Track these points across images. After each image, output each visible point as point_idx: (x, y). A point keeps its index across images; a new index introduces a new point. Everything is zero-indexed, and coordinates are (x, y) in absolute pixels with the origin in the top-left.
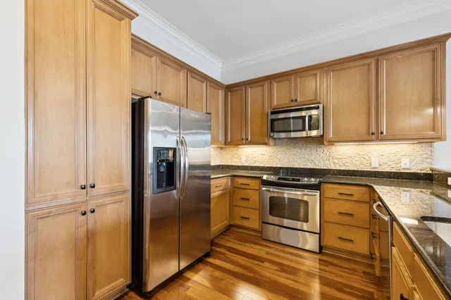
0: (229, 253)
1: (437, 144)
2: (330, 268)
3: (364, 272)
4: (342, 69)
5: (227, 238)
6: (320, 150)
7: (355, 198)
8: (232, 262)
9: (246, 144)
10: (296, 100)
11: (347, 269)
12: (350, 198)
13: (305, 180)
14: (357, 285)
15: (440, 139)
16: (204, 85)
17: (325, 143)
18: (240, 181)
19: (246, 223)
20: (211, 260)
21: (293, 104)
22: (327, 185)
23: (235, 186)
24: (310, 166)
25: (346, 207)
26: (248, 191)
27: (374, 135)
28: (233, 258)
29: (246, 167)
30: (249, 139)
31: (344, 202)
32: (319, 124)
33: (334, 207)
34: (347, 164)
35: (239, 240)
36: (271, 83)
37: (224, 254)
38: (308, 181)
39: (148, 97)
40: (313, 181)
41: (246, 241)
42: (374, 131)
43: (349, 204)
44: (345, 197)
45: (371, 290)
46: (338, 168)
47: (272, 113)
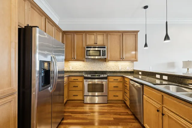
0: (72, 115)
1: (135, 62)
2: (113, 108)
3: (122, 106)
4: (113, 35)
5: (67, 107)
6: (103, 64)
7: (118, 81)
8: (77, 118)
9: (74, 60)
10: (97, 43)
11: (118, 106)
12: (117, 81)
13: (102, 76)
14: (123, 111)
15: (136, 61)
16: (54, 28)
17: (107, 61)
18: (73, 78)
19: (76, 98)
20: (65, 121)
21: (95, 45)
22: (109, 77)
23: (70, 80)
24: (100, 70)
25: (115, 84)
26: (77, 82)
27: (122, 59)
28: (76, 116)
29: (73, 71)
30: (76, 58)
31: (115, 83)
32: (105, 54)
33: (112, 85)
34: (112, 69)
35: (74, 107)
36: (86, 34)
37: (71, 116)
38: (103, 76)
39: (36, 27)
40: (105, 76)
41: (78, 106)
42: (121, 57)
43: (117, 83)
44: (115, 81)
45: (127, 111)
46: (110, 70)
47: (87, 47)
